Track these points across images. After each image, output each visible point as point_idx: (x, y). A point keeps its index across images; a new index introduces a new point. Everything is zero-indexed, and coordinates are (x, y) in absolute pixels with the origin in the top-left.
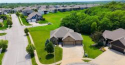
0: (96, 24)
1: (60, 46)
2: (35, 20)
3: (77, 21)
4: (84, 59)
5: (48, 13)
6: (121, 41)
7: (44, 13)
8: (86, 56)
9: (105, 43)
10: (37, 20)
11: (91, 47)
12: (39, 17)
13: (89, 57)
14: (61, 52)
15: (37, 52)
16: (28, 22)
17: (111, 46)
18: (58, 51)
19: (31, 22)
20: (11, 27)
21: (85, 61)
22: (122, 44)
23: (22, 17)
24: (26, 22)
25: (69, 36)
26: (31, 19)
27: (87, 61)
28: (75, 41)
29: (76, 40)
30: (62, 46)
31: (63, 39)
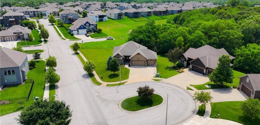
0: (182, 39)
1: (127, 66)
2: (84, 31)
3: (155, 35)
4: (155, 78)
5: (106, 18)
6: (201, 59)
7: (98, 19)
8: (157, 76)
9: (185, 63)
10: (88, 32)
11: (168, 68)
12: (91, 27)
13: (161, 77)
14: (127, 72)
15: (96, 72)
16: (73, 35)
17: (191, 66)
18: (124, 71)
19: (78, 34)
20: (46, 41)
21: (155, 80)
22: (202, 63)
23: (61, 26)
24: (70, 34)
25: (139, 54)
26: (78, 30)
27: (158, 80)
28: (147, 61)
29: (147, 58)
30: (129, 66)
31: (130, 58)
